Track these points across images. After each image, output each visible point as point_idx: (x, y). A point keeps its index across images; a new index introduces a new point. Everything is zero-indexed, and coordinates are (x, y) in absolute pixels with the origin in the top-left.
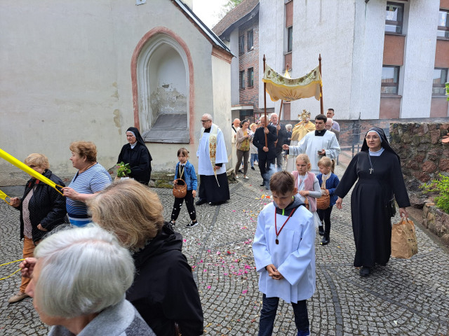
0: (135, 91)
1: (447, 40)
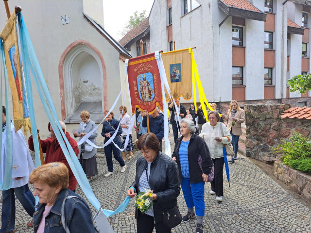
0: (62, 86)
1: (270, 50)
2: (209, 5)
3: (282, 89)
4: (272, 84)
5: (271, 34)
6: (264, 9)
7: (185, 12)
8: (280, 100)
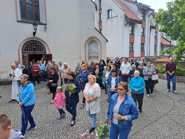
1: (143, 36)
2: (121, 17)
3: (147, 53)
4: (143, 50)
5: (144, 29)
6: (141, 18)
7: (109, 17)
8: (146, 57)
